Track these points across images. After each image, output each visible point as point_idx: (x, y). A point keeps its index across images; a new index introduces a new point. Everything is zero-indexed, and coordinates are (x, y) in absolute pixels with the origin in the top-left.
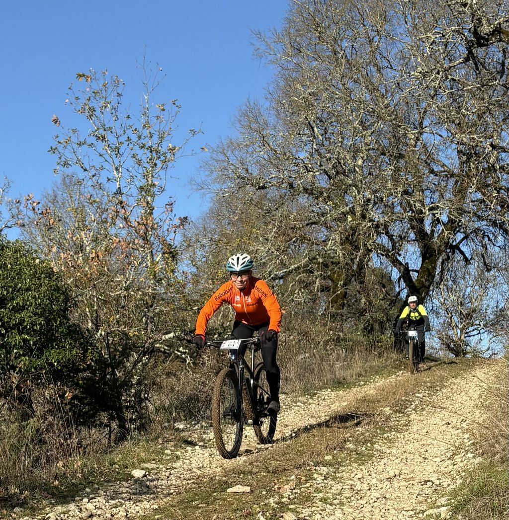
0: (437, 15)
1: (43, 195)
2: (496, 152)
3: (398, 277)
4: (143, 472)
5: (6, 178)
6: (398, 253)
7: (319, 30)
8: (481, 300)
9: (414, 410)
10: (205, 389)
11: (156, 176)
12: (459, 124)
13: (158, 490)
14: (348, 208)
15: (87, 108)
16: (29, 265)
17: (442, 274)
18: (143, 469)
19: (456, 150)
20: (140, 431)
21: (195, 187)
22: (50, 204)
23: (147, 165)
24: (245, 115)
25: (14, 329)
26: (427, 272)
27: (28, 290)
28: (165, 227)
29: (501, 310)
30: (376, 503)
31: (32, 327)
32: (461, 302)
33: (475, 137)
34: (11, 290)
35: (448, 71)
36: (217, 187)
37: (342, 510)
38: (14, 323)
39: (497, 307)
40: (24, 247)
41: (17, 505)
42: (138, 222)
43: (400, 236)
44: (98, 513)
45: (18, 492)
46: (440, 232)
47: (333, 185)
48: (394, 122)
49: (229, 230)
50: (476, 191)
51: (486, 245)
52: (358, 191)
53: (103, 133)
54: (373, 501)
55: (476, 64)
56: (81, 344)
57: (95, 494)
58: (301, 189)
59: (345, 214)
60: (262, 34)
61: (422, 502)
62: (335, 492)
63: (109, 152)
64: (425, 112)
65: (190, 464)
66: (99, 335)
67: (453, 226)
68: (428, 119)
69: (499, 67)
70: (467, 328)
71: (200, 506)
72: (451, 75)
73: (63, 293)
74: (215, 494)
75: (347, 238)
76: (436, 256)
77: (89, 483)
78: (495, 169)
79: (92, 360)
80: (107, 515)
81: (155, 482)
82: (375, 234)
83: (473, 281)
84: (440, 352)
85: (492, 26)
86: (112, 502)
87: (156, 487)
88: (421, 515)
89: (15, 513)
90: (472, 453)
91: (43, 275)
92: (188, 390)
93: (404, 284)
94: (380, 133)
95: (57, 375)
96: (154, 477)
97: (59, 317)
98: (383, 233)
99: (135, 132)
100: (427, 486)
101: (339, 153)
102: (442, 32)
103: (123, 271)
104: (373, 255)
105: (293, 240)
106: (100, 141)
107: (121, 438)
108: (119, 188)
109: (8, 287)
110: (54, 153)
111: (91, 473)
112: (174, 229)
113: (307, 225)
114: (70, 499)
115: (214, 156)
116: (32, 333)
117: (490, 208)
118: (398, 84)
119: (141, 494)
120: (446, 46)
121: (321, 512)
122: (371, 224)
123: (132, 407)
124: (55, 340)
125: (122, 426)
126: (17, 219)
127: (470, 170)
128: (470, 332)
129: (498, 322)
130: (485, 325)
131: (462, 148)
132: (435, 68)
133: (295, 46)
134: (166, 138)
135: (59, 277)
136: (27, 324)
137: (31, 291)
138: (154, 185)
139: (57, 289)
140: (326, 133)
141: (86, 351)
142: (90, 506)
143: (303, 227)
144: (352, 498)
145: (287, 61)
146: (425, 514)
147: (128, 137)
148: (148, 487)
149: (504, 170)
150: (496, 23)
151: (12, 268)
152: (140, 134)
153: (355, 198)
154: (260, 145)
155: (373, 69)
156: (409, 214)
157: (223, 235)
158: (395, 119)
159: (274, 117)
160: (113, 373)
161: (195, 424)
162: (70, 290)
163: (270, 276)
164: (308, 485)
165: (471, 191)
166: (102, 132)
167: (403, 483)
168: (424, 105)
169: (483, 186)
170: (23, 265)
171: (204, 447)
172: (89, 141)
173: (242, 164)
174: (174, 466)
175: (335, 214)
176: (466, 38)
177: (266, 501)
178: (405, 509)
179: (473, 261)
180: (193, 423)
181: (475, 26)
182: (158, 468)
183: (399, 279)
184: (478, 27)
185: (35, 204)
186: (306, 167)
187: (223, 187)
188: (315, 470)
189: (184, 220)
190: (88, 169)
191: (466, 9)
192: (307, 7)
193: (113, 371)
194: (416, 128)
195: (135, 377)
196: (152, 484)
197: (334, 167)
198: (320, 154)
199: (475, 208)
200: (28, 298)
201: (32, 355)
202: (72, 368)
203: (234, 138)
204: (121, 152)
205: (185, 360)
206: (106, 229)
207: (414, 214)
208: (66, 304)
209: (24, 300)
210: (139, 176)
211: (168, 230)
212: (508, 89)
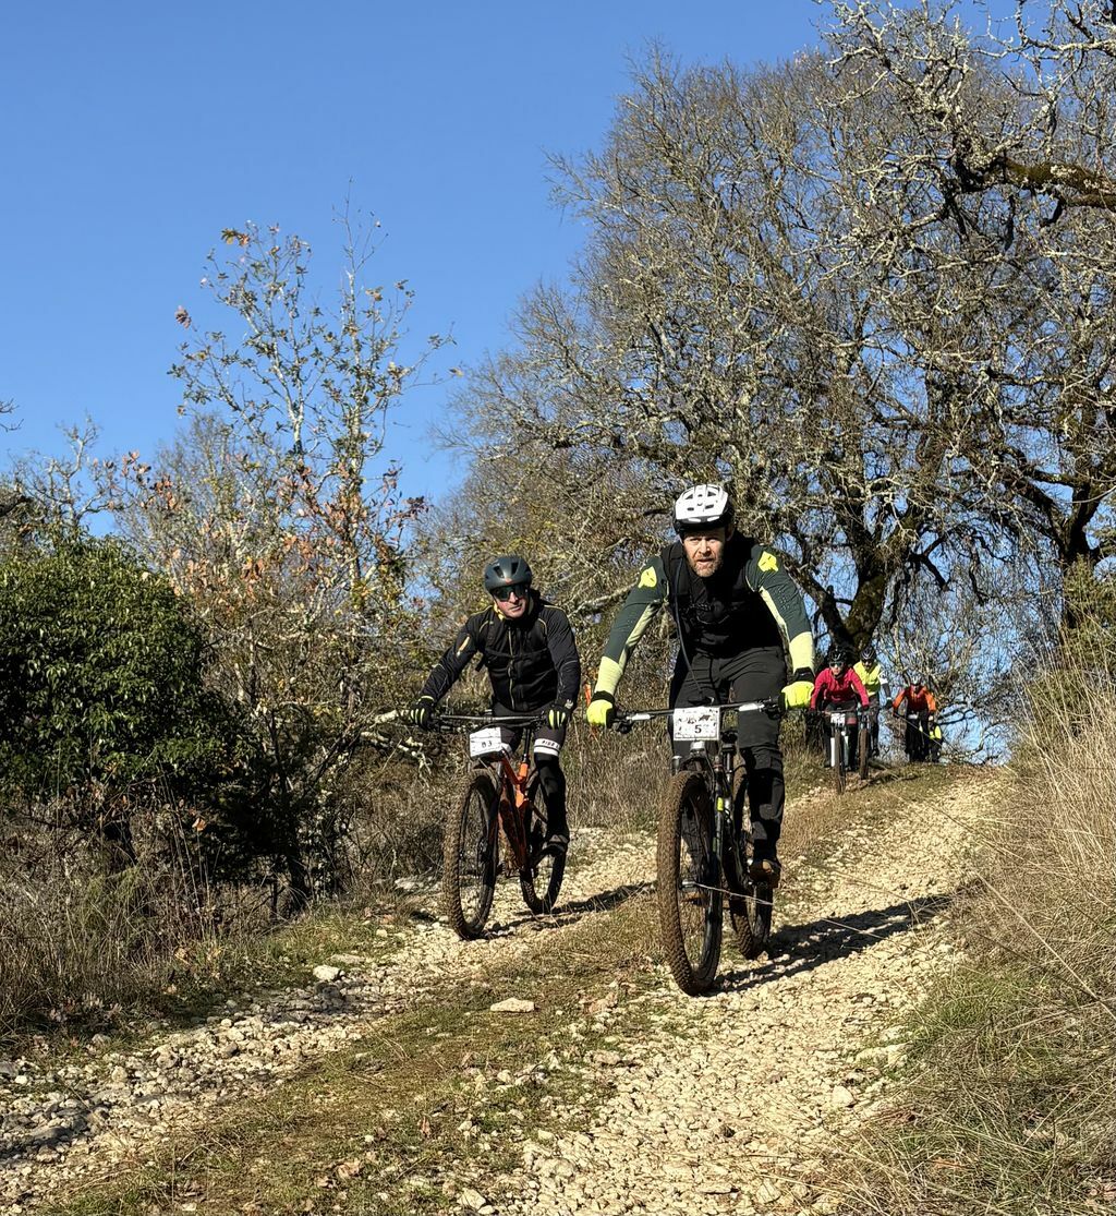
0: (889, 132)
1: (157, 453)
2: (997, 385)
3: (814, 611)
4: (336, 970)
5: (90, 421)
6: (814, 569)
7: (671, 155)
8: (967, 657)
9: (841, 861)
11: (367, 421)
12: (930, 331)
13: (363, 1005)
15: (241, 294)
16: (129, 583)
17: (895, 608)
18: (335, 965)
19: (924, 380)
20: (331, 894)
21: (439, 442)
22: (170, 469)
23: (349, 401)
24: (534, 310)
25: (100, 701)
26: (868, 603)
27: (126, 628)
28: (383, 516)
29: (1006, 677)
30: (767, 1035)
31: (134, 698)
32: (931, 661)
33: (959, 356)
34: (94, 627)
35: (909, 235)
36: (479, 442)
37: (705, 1047)
38: (100, 689)
39: (998, 670)
40: (120, 549)
41: (98, 1030)
42: (332, 506)
43: (818, 538)
44: (249, 1047)
45: (101, 1005)
46: (891, 530)
47: (694, 442)
48: (809, 326)
49: (502, 521)
50: (959, 456)
51: (977, 554)
52: (742, 454)
53: (270, 341)
54: (762, 1030)
55: (960, 222)
56: (223, 729)
57: (244, 1011)
58: (636, 448)
60: (568, 161)
61: (853, 1035)
62: (692, 1014)
63: (281, 376)
64: (867, 309)
65: (424, 955)
66: (257, 714)
67: (916, 518)
68: (872, 321)
69: (1003, 230)
70: (942, 709)
71: (439, 1035)
72: (915, 242)
73: (192, 635)
74: (468, 1014)
76: (884, 574)
77: (234, 989)
78: (994, 415)
79: (244, 759)
80: (266, 1050)
81: (357, 990)
82: (773, 533)
83: (954, 621)
84: (891, 752)
85: (990, 154)
86: (277, 1026)
87: (357, 998)
88: (850, 1060)
89: (94, 1045)
90: (947, 943)
91: (155, 602)
92: (422, 817)
93: (826, 626)
94: (783, 345)
95: (179, 787)
96: (355, 980)
97: (184, 679)
98: (787, 532)
99: (329, 339)
100: (862, 1005)
101: (707, 382)
102: (897, 164)
103: (303, 596)
105: (620, 541)
106: (264, 356)
107: (296, 906)
108: (299, 442)
109: (91, 622)
110: (179, 376)
111: (238, 970)
112: (398, 520)
113: (646, 514)
114: (197, 1019)
115: (475, 385)
116: (133, 708)
117: (986, 488)
118: (818, 257)
119: (329, 1011)
120: (905, 189)
121: (664, 1051)
122: (764, 514)
123: (318, 847)
124: (176, 722)
125: (296, 883)
126: (109, 496)
127: (949, 417)
128: (946, 716)
129: (999, 698)
130: (974, 704)
131: (936, 376)
132: (885, 230)
133: (629, 185)
134: (387, 351)
135: (185, 607)
136: (124, 691)
137: (133, 630)
138: (362, 438)
139: (181, 628)
140: (683, 345)
141: (233, 743)
142: (235, 1034)
143: (638, 518)
144: (724, 1025)
145: (613, 212)
146: (858, 1057)
147: (317, 350)
148: (344, 998)
150: (998, 149)
151: (97, 588)
152: (339, 343)
153: (734, 465)
154: (561, 365)
155: (769, 228)
156: (836, 496)
157: (490, 531)
158: (810, 321)
159: (588, 314)
160: (283, 786)
161: (434, 882)
162: (205, 630)
163: (576, 607)
164: (642, 999)
165: (950, 456)
166: (267, 339)
167: (819, 998)
168: (864, 295)
169: (972, 447)
170: (119, 583)
171: (450, 925)
172: (244, 356)
173: (528, 400)
174: (393, 960)
176: (942, 175)
177: (564, 1029)
178: (821, 1048)
179: (951, 585)
180: (430, 879)
181: (958, 154)
182: (363, 963)
183: (818, 616)
184: (964, 156)
185: (142, 470)
186: (646, 408)
187: (491, 443)
188: (655, 971)
189: (417, 504)
190: (242, 407)
191: (942, 123)
192: (651, 113)
193: (283, 780)
194: (849, 338)
195: (323, 791)
196: (350, 992)
197: (697, 408)
198: (671, 384)
199: (958, 486)
200: (127, 643)
201: (132, 750)
202: (206, 774)
203: (511, 351)
204: (302, 376)
205: (415, 762)
206: (272, 518)
207: (843, 497)
208: (197, 656)
209: (118, 646)
210: (336, 421)
211: (387, 521)
212: (1019, 268)
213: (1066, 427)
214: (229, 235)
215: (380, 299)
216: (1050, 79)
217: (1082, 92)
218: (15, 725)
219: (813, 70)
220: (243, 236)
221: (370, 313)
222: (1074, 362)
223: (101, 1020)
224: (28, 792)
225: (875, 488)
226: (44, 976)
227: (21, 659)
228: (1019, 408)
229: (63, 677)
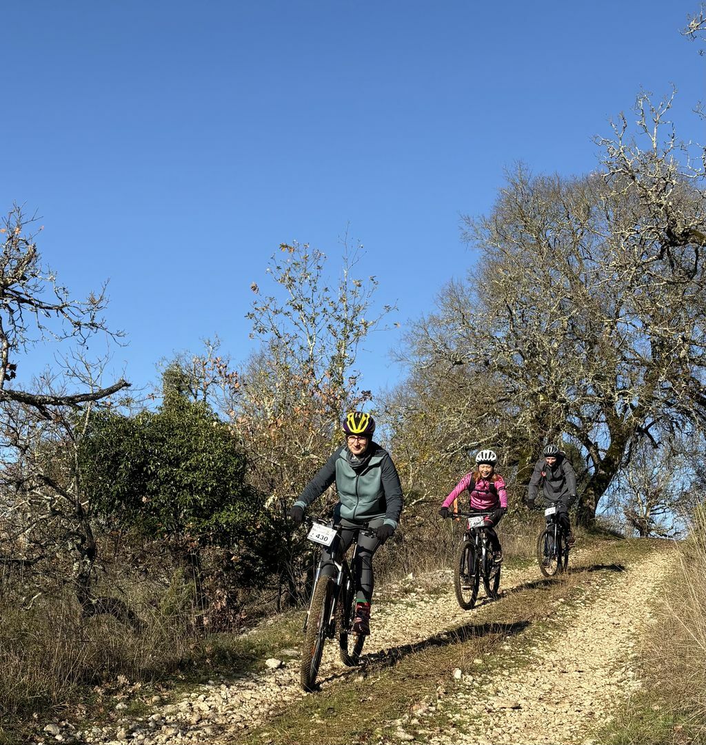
2: (687, 345)
8: (668, 480)
12: (653, 316)
15: (287, 278)
17: (629, 455)
21: (394, 358)
24: (447, 294)
33: (668, 329)
35: (642, 267)
36: (415, 359)
39: (682, 489)
50: (666, 381)
53: (300, 303)
58: (497, 367)
60: (471, 219)
68: (624, 309)
70: (653, 506)
72: (647, 270)
75: (537, 417)
76: (625, 438)
78: (685, 361)
85: (686, 227)
101: (535, 336)
105: (485, 414)
106: (297, 310)
108: (312, 356)
113: (500, 401)
118: (597, 275)
122: (561, 405)
128: (655, 510)
130: (670, 505)
143: (495, 403)
145: (492, 246)
149: (694, 362)
150: (690, 225)
152: (337, 306)
154: (460, 323)
165: (661, 381)
169: (673, 377)
172: (286, 309)
173: (441, 339)
176: (660, 237)
179: (660, 445)
181: (669, 226)
184: (672, 228)
186: (502, 347)
187: (421, 360)
189: (367, 394)
190: (282, 336)
197: (529, 348)
198: (516, 335)
199: (666, 395)
203: (435, 314)
204: (316, 322)
212: (701, 286)
214: (283, 246)
215: (360, 286)
220: (291, 248)
221: (354, 292)
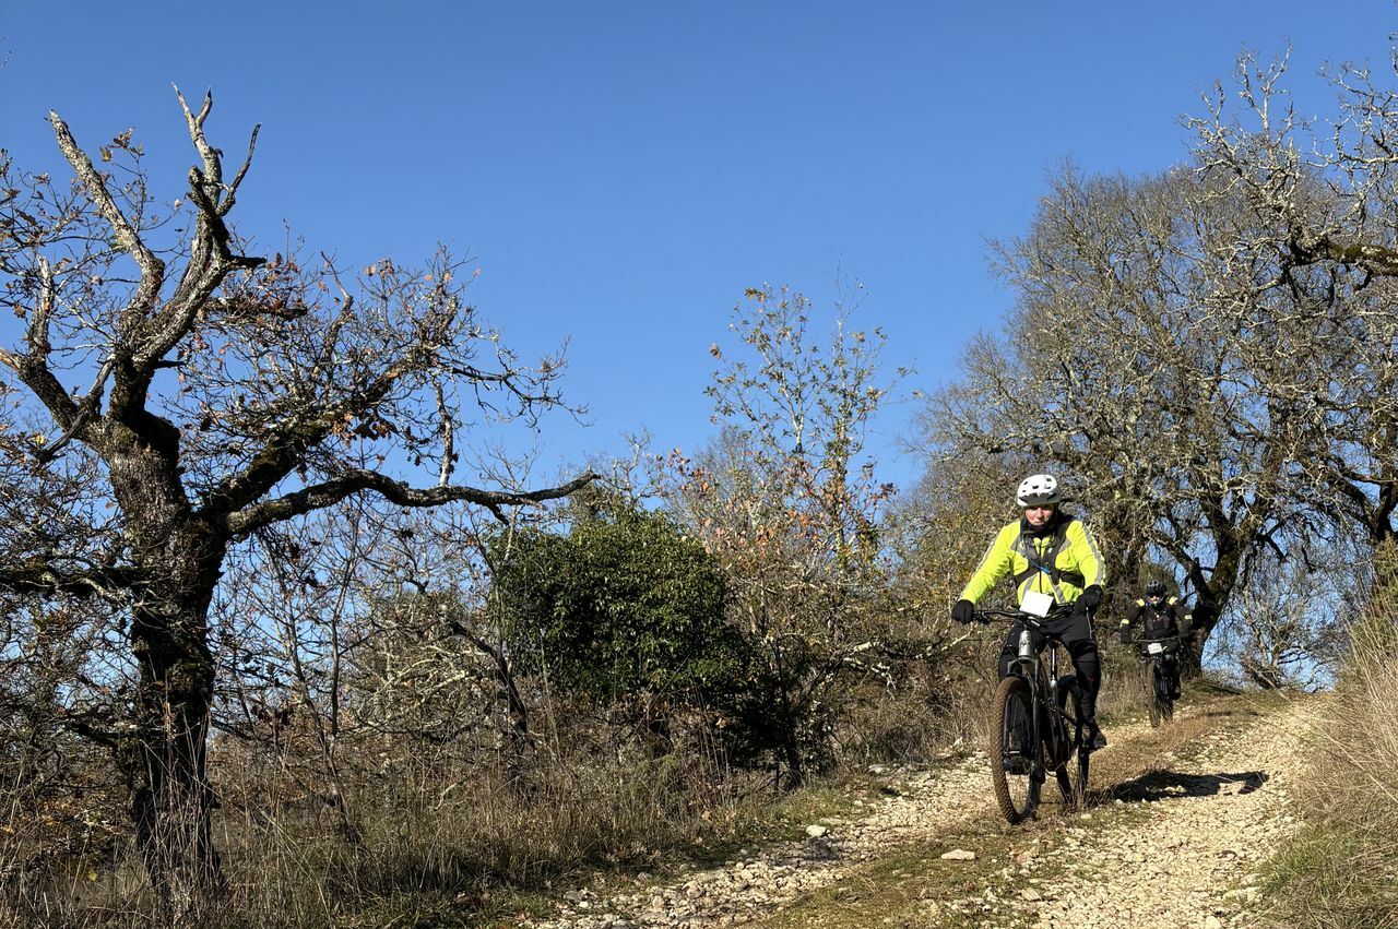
0: (1240, 225)
2: (1322, 409)
3: (1184, 577)
4: (824, 829)
6: (1185, 545)
7: (1079, 240)
8: (1301, 612)
10: (913, 722)
11: (851, 429)
12: (1271, 370)
13: (844, 854)
14: (1115, 481)
15: (758, 336)
16: (671, 544)
17: (1246, 575)
18: (822, 825)
20: (820, 776)
21: (904, 448)
22: (704, 463)
23: (838, 415)
24: (975, 352)
25: (649, 631)
26: (1226, 571)
27: (669, 577)
28: (862, 498)
31: (674, 629)
32: (1273, 615)
33: (1293, 387)
35: (1256, 299)
36: (934, 448)
38: (649, 622)
39: (1324, 622)
40: (665, 519)
41: (643, 869)
42: (824, 490)
43: (1188, 521)
44: (757, 884)
45: (645, 851)
46: (1243, 517)
47: (1095, 449)
48: (1181, 365)
49: (950, 507)
51: (1308, 535)
52: (1130, 458)
53: (780, 370)
55: (1294, 290)
56: (740, 654)
57: (753, 858)
58: (1051, 453)
59: (1111, 489)
60: (1001, 244)
61: (1220, 881)
64: (1224, 353)
65: (890, 821)
66: (766, 642)
67: (1262, 507)
69: (1326, 295)
70: (1282, 652)
71: (902, 876)
72: (1259, 303)
73: (718, 583)
74: (924, 861)
75: (1114, 522)
76: (1238, 549)
77: (746, 842)
79: (755, 675)
80: (770, 886)
81: (840, 844)
82: (1153, 518)
83: (1290, 586)
85: (1316, 238)
86: (778, 869)
87: (840, 850)
88: (1218, 898)
89: (639, 880)
91: (691, 558)
92: (889, 724)
93: (1193, 588)
94: (1158, 380)
95: (707, 695)
96: (837, 837)
97: (711, 616)
98: (1164, 517)
100: (1227, 859)
102: (1247, 244)
103: (799, 556)
104: (1150, 546)
106: (775, 381)
107: (794, 782)
108: (800, 444)
109: (643, 573)
110: (712, 394)
111: (749, 828)
112: (873, 500)
114: (717, 863)
115: (931, 407)
116: (673, 636)
117: (1314, 485)
118: (1187, 314)
119: (818, 859)
120: (1253, 265)
123: (810, 743)
124: (705, 647)
125: (794, 769)
126: (658, 486)
127: (1286, 432)
128: (1285, 657)
129: (1325, 644)
130: (1306, 648)
131: (1276, 403)
132: (1238, 293)
133: (1046, 262)
134: (867, 378)
135: (714, 560)
136: (667, 624)
137: (673, 578)
138: (847, 442)
139: (711, 578)
140: (1086, 379)
141: (747, 663)
142: (746, 874)
148: (829, 849)
149: (1333, 433)
150: (1322, 234)
151: (648, 547)
152: (830, 373)
153: (1124, 467)
155: (1151, 293)
156: (1202, 490)
157: (941, 514)
158: (1182, 361)
159: (1016, 356)
160: (784, 696)
161: (898, 767)
162: (728, 580)
164: (1057, 852)
166: (777, 368)
168: (1223, 343)
169: (1304, 455)
170: (664, 544)
171: (910, 798)
172: (760, 380)
173: (970, 418)
174: (867, 822)
175: (1097, 488)
176: (1281, 252)
177: (998, 872)
178: (1195, 890)
179: (1289, 558)
180: (895, 765)
181: (1293, 238)
182: (844, 825)
183: (1186, 580)
184: (1297, 239)
185: (683, 462)
187: (943, 449)
188: (1067, 831)
189: (888, 489)
190: (758, 418)
191: (1280, 215)
192: (1063, 209)
193: (784, 692)
194: (1211, 374)
195: (814, 702)
196: (834, 845)
197: (1096, 425)
198: (1077, 407)
199: (1293, 485)
200: (670, 588)
201: (671, 667)
202: (727, 685)
203: (958, 382)
204: (803, 396)
205: (884, 681)
206: (780, 499)
207: (1207, 491)
208: (722, 598)
209: (663, 591)
210: (828, 429)
211: (865, 501)
212: (1338, 324)
213: (1374, 440)
214: (751, 292)
215: (863, 340)
216: (1360, 185)
217: (1384, 196)
218: (585, 648)
219: (1184, 181)
220: (761, 294)
221: (855, 350)
222: (1380, 393)
223: (645, 862)
224: (593, 700)
225: (1231, 484)
226: (602, 830)
227: (590, 598)
228: (1338, 426)
229: (621, 613)
